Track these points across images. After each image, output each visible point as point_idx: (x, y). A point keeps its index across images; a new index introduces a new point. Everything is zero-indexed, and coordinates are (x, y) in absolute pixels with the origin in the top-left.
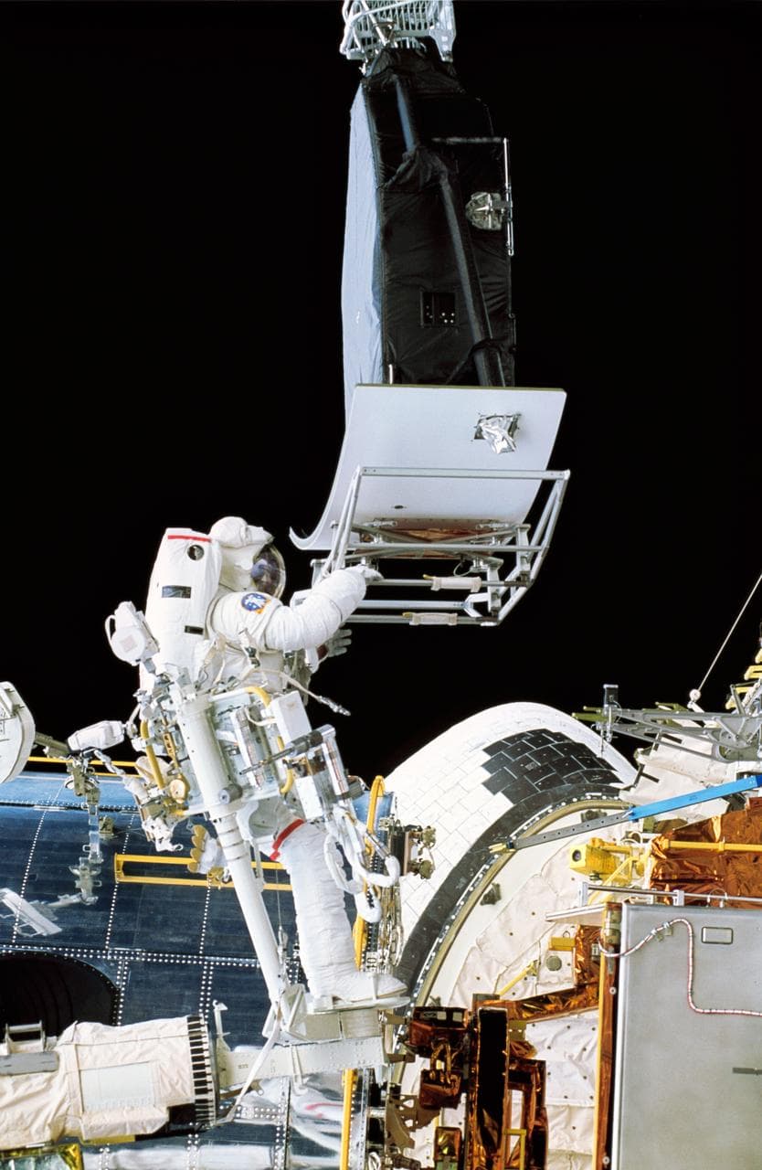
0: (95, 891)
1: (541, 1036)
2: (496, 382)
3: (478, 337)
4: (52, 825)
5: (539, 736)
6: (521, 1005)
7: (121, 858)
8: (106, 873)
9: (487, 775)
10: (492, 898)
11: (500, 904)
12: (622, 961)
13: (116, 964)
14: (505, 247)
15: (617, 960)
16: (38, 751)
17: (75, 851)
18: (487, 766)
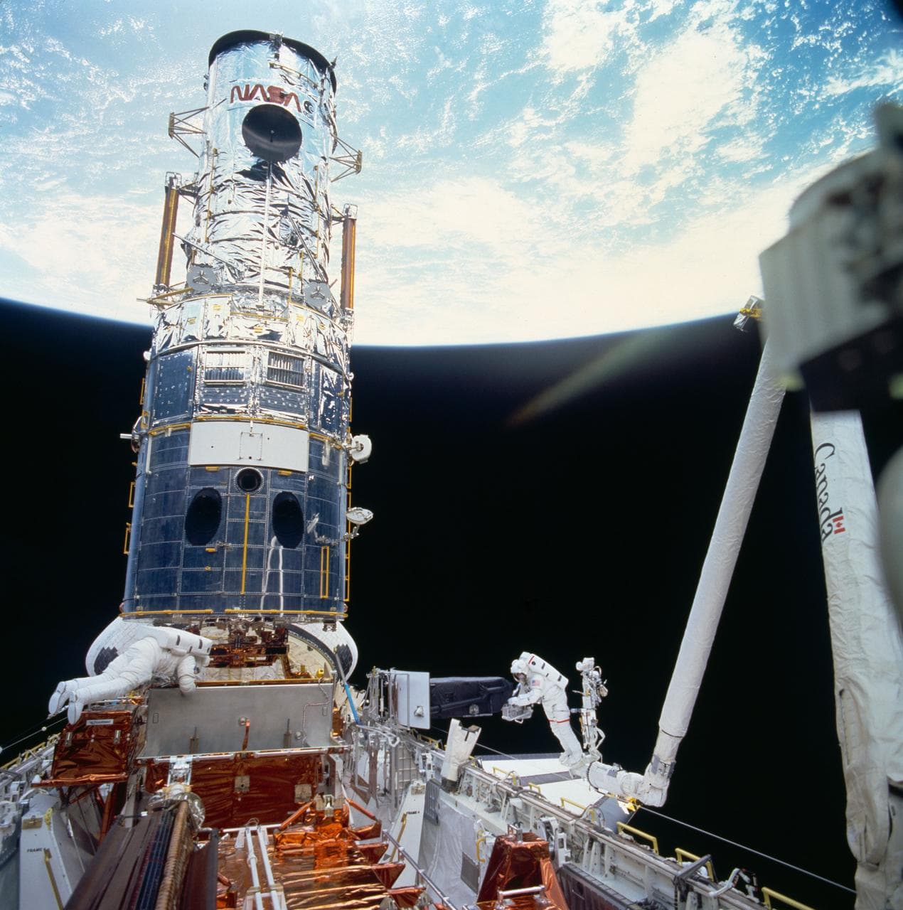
0: (319, 542)
1: (278, 665)
2: (431, 711)
3: (442, 706)
4: (335, 530)
5: (351, 659)
6: (286, 657)
7: (328, 548)
8: (324, 544)
9: (341, 645)
10: (309, 649)
11: (307, 651)
12: (317, 684)
13: (302, 548)
14: (465, 714)
16: (355, 525)
17: (329, 536)
18: (343, 645)
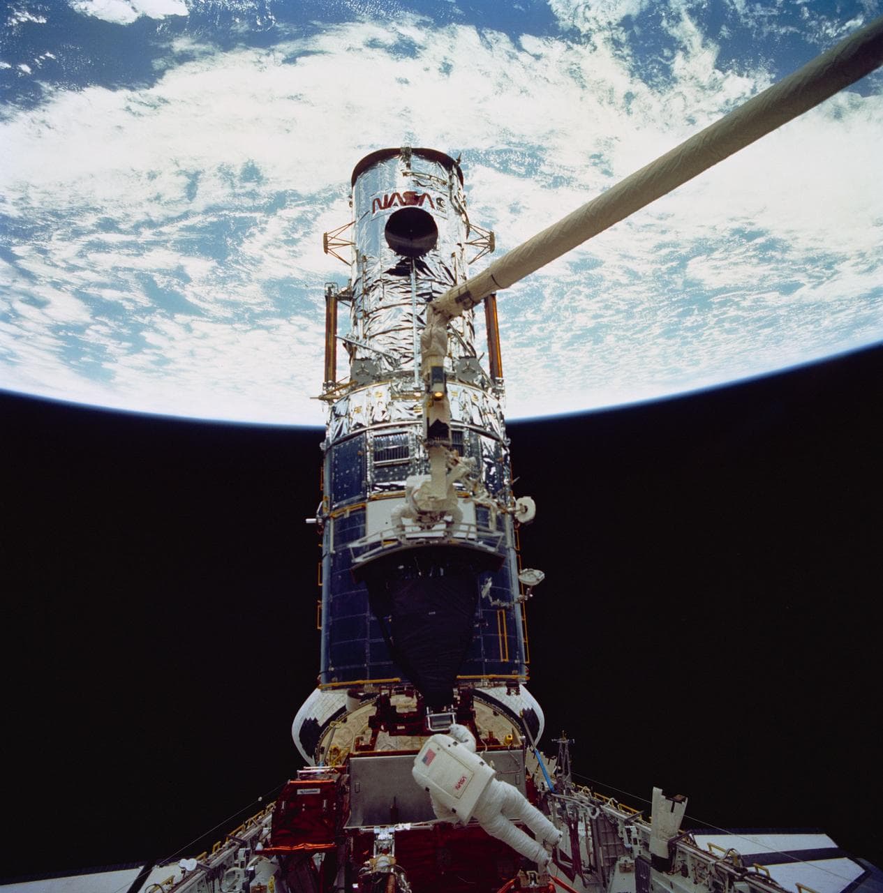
0: (494, 606)
4: (509, 593)
5: (537, 723)
7: (503, 611)
10: (495, 714)
11: (493, 716)
12: (507, 751)
15: (507, 749)
16: (528, 586)
18: (528, 709)
